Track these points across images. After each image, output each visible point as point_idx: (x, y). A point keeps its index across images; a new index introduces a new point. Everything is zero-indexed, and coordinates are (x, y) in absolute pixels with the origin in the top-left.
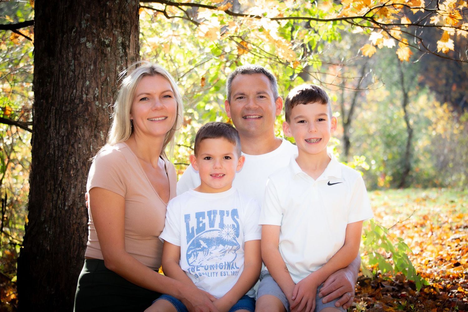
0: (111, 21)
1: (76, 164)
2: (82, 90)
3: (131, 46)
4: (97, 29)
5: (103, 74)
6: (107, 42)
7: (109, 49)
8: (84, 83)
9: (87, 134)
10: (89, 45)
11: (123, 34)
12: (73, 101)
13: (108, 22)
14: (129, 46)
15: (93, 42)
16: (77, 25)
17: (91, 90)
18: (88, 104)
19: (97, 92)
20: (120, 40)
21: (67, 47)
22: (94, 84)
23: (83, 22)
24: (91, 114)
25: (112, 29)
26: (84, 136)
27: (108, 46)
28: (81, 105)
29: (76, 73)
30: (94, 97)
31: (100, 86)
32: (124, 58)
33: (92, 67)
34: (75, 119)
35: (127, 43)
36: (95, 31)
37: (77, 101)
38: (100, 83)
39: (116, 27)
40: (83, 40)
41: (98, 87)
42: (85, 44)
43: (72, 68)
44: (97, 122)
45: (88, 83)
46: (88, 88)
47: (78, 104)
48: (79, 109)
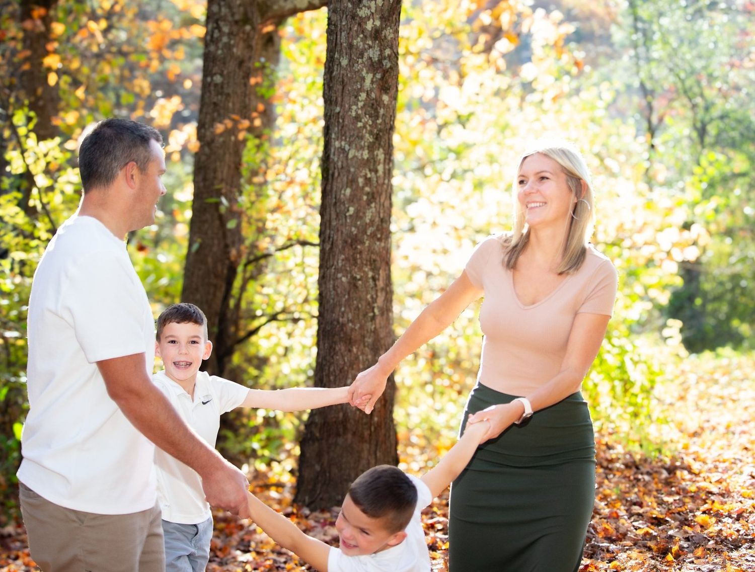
0: (361, 260)
1: (334, 371)
2: (339, 315)
3: (381, 278)
4: (350, 267)
5: (355, 302)
6: (358, 277)
7: (360, 282)
8: (340, 308)
9: (343, 348)
10: (344, 279)
11: (373, 270)
12: (332, 323)
13: (359, 261)
14: (379, 279)
15: (347, 277)
16: (335, 263)
17: (346, 315)
18: (343, 325)
19: (350, 316)
20: (370, 274)
21: (330, 280)
22: (348, 310)
23: (340, 261)
24: (345, 333)
25: (362, 267)
26: (340, 350)
27: (359, 280)
28: (338, 326)
29: (335, 300)
30: (348, 320)
31: (352, 311)
32: (374, 289)
33: (347, 297)
34: (333, 336)
35: (377, 276)
36: (348, 269)
37: (335, 323)
38: (352, 308)
39: (366, 265)
40: (340, 275)
41: (351, 312)
42: (341, 278)
43: (332, 297)
44: (350, 339)
45: (343, 309)
46: (343, 313)
47: (336, 326)
48: (337, 329)
